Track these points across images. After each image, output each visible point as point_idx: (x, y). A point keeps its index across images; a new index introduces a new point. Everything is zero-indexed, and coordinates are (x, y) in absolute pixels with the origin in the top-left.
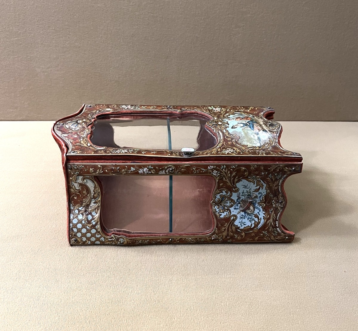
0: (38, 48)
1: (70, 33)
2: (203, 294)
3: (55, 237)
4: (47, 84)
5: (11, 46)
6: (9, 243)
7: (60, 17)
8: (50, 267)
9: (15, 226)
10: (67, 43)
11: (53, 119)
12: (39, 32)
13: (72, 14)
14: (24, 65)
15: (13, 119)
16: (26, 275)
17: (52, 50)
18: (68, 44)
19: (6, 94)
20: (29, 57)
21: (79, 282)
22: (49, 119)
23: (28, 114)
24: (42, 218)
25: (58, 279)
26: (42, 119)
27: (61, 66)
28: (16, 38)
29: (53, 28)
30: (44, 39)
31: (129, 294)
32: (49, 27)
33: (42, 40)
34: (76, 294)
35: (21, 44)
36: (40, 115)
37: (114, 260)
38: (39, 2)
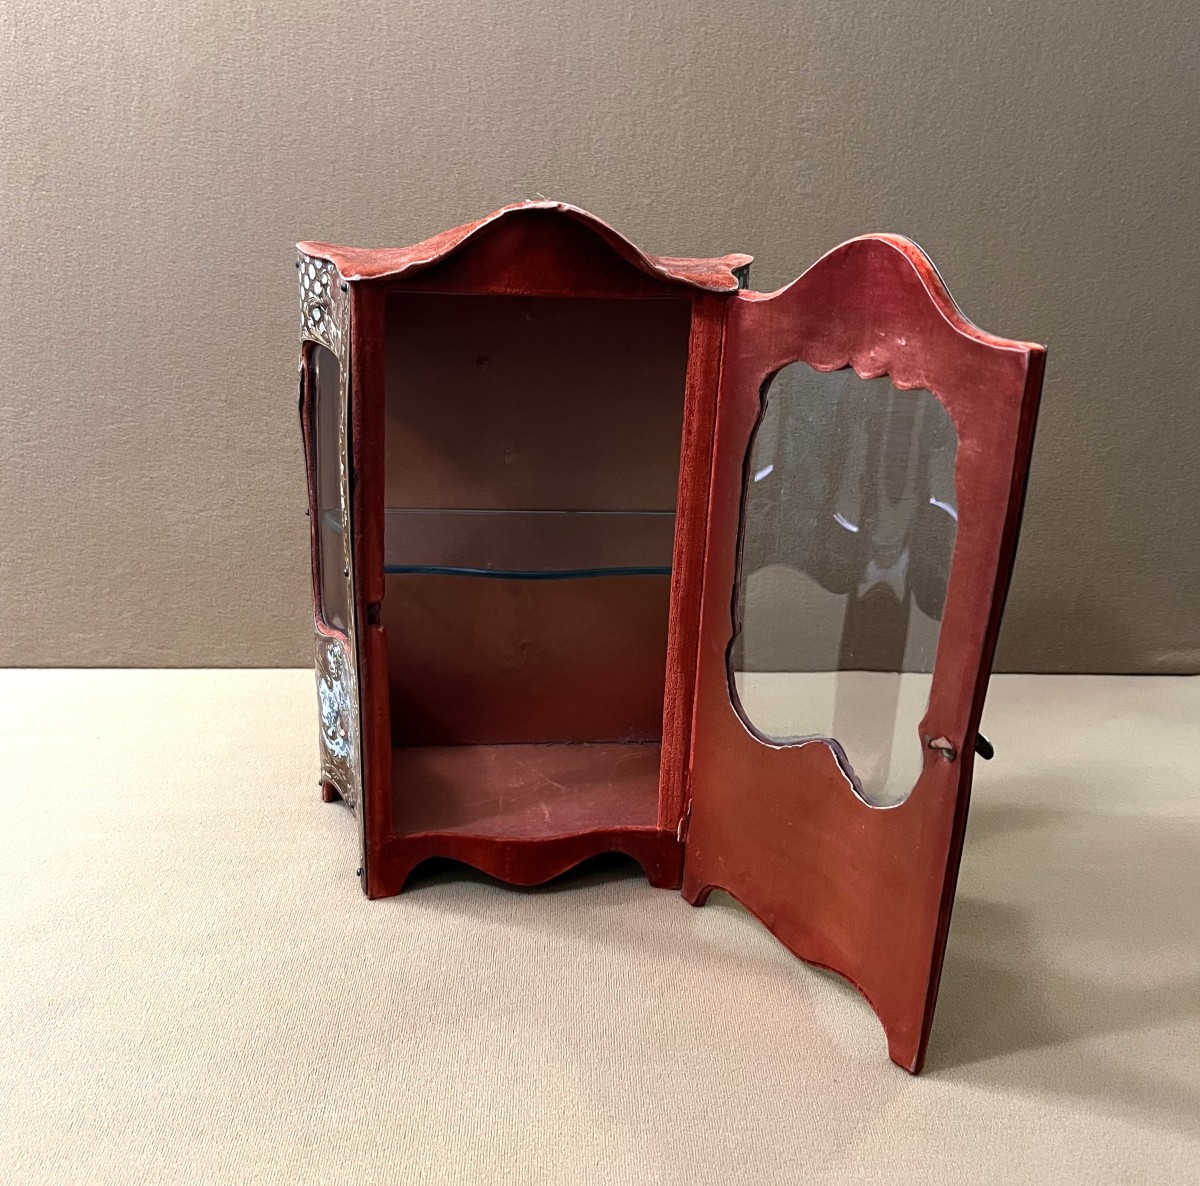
0: (175, 453)
1: (272, 411)
2: (656, 1177)
3: (197, 1004)
4: (193, 557)
5: (96, 447)
6: (54, 1021)
7: (245, 365)
8: (177, 1091)
9: (74, 969)
10: (262, 438)
11: (206, 664)
12: (182, 408)
13: (278, 357)
14: (131, 501)
15: (84, 663)
16: (103, 1114)
17: (216, 459)
18: (263, 442)
19: (69, 587)
20: (147, 479)
21: (267, 1136)
22: (193, 664)
23: (131, 647)
24: (161, 947)
25: (200, 1129)
26: (171, 662)
27: (241, 505)
28: (112, 424)
29: (223, 398)
30: (193, 427)
31: (424, 1174)
32: (212, 393)
33: (188, 430)
34: (255, 1173)
35: (125, 442)
36: (166, 651)
37: (380, 1073)
38: (188, 326)
